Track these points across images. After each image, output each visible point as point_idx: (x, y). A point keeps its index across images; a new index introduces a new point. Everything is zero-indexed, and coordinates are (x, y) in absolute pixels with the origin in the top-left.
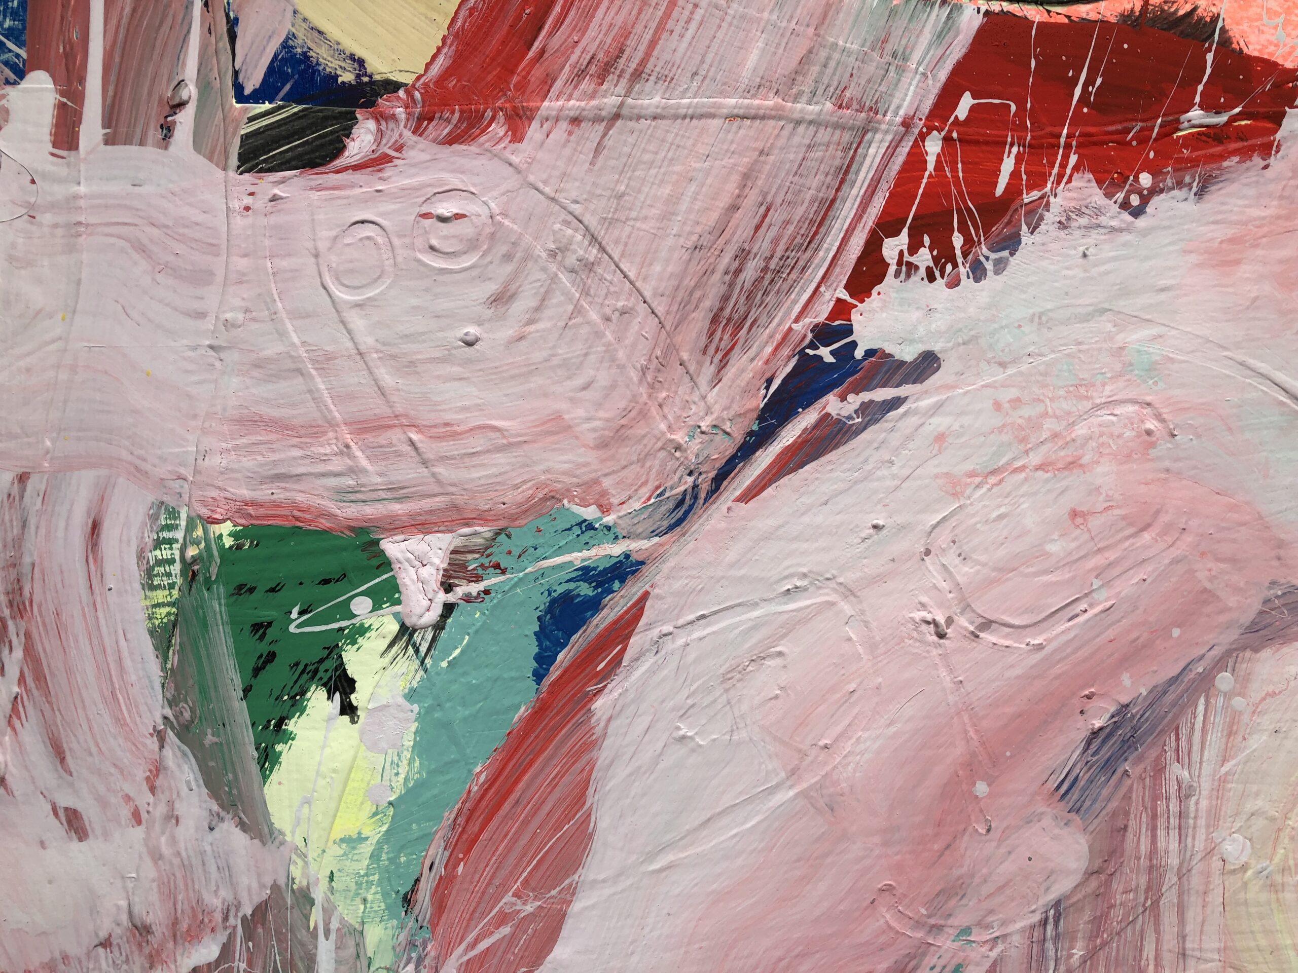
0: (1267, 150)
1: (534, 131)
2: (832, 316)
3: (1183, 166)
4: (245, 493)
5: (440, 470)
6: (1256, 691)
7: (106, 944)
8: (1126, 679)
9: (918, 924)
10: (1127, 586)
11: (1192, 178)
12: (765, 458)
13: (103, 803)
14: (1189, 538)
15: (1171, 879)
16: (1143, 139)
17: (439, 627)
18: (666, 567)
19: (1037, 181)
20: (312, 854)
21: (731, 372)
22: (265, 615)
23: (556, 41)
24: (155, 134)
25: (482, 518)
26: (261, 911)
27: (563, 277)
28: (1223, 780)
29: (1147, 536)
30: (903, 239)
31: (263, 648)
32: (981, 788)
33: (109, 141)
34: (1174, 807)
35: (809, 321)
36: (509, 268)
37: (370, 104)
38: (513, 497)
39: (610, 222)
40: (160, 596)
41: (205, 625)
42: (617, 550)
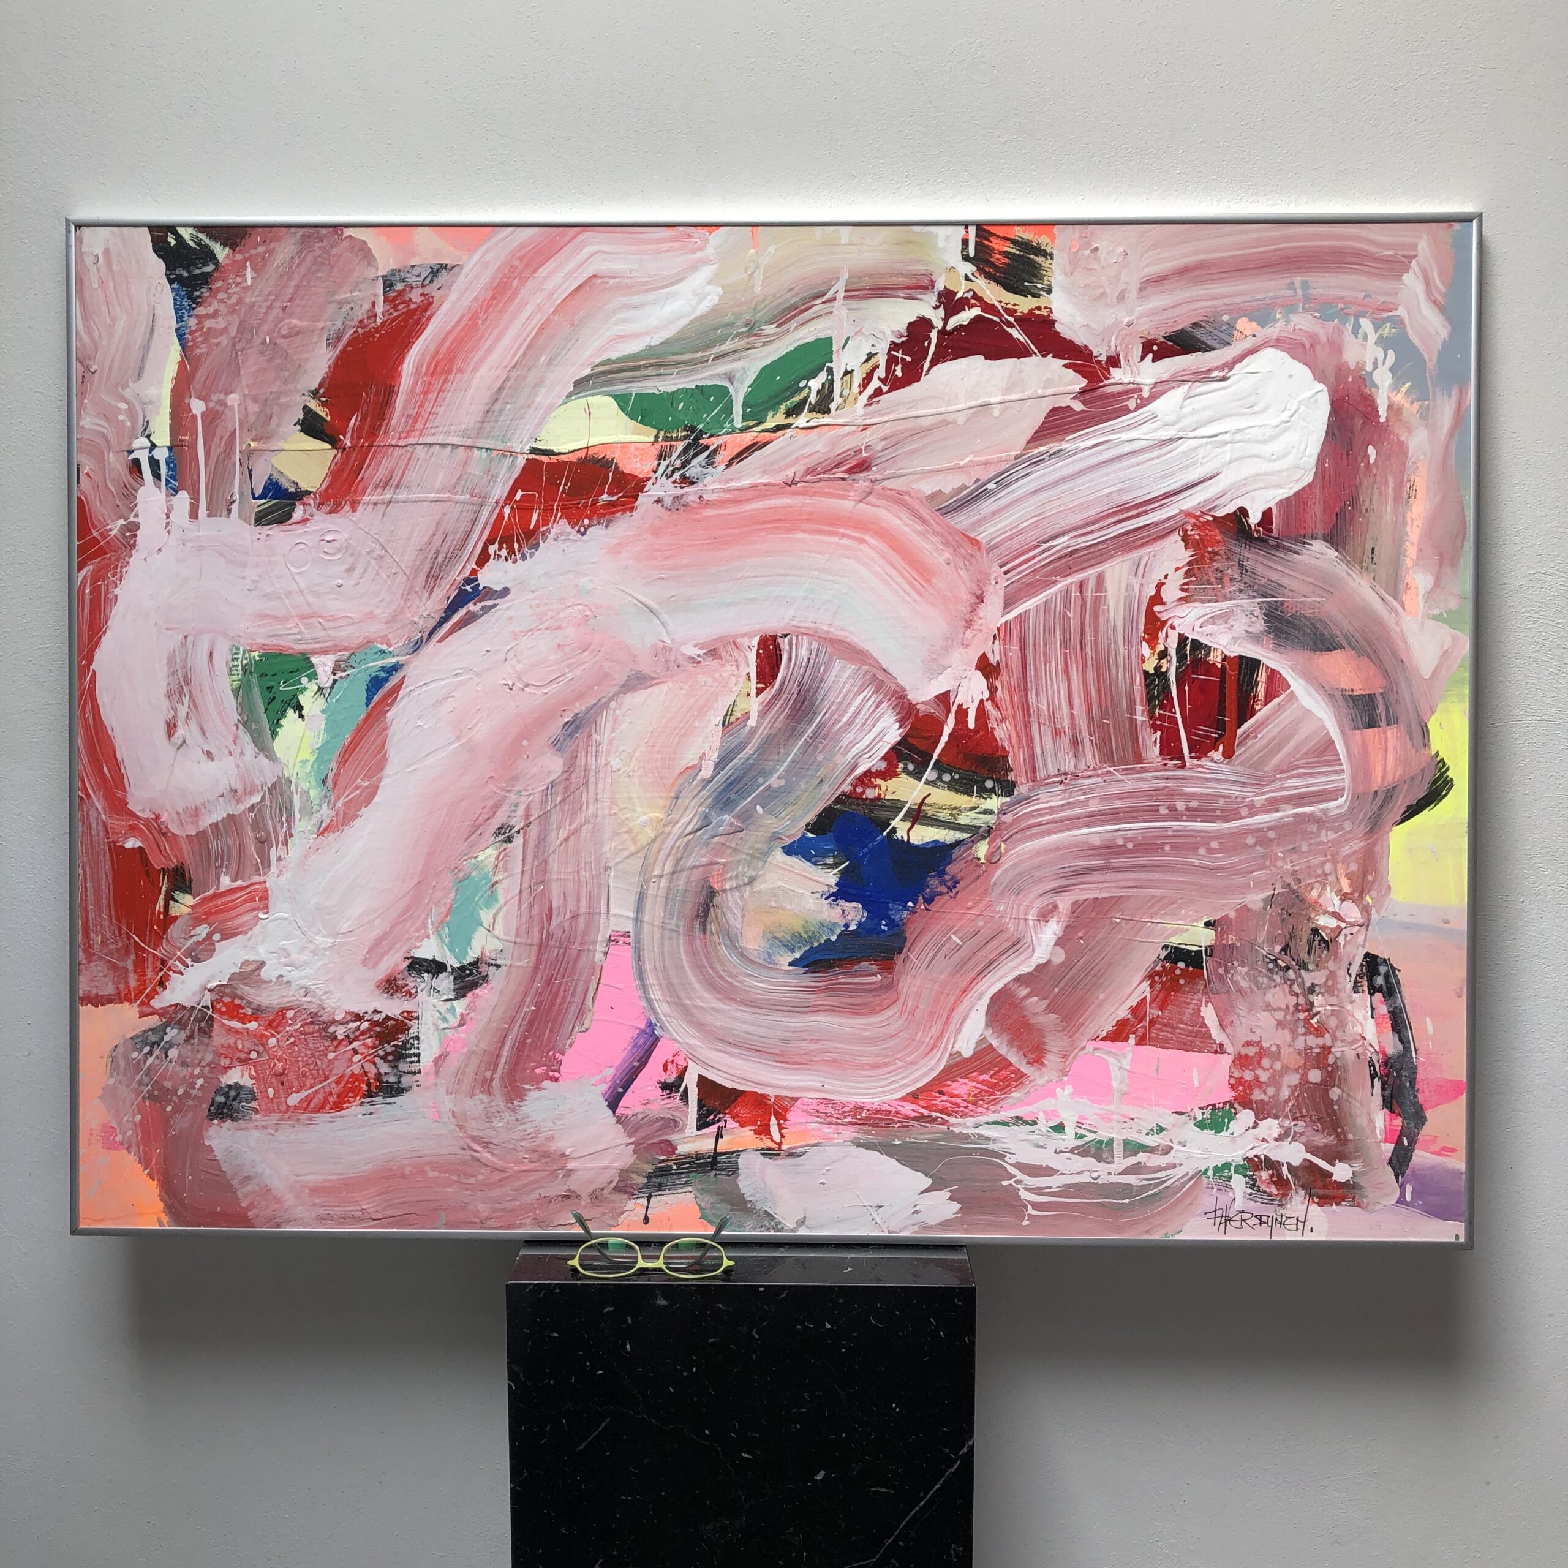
0: (632, 509)
1: (360, 508)
2: (471, 574)
3: (601, 516)
4: (261, 641)
5: (331, 633)
6: (624, 709)
7: (222, 796)
8: (577, 704)
9: (503, 789)
10: (578, 672)
11: (603, 521)
12: (447, 626)
13: (219, 749)
14: (601, 654)
15: (593, 773)
16: (585, 506)
17: (332, 687)
18: (412, 665)
19: (546, 523)
20: (291, 766)
21: (434, 595)
22: (272, 684)
23: (367, 475)
24: (225, 513)
25: (345, 649)
26: (274, 785)
27: (373, 562)
28: (612, 740)
29: (586, 653)
30: (496, 545)
31: (271, 695)
32: (525, 743)
33: (209, 516)
34: (594, 749)
35: (462, 576)
36: (351, 559)
37: (301, 499)
38: (357, 642)
39: (388, 541)
40: (235, 678)
41: (250, 688)
42: (394, 660)
